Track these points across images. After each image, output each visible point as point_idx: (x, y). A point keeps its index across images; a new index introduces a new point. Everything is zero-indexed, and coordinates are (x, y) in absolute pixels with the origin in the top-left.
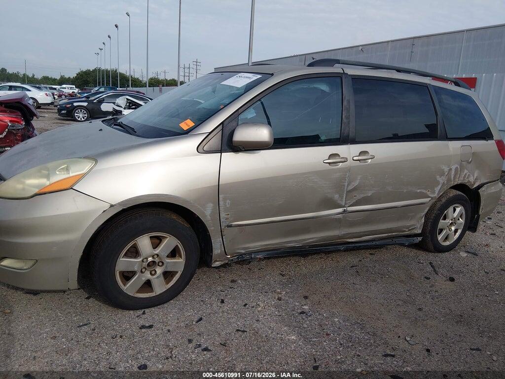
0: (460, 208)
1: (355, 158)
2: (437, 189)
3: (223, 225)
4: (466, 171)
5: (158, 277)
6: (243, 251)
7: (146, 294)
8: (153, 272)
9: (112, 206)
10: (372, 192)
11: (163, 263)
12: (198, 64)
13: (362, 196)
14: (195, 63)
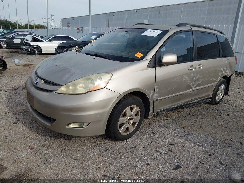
0: (223, 86)
1: (197, 67)
2: (219, 78)
3: (155, 99)
4: (227, 70)
5: (131, 125)
6: (159, 111)
7: (126, 133)
8: (130, 123)
9: (120, 95)
10: (201, 81)
11: (133, 118)
12: (52, 16)
13: (198, 83)
14: (51, 16)
